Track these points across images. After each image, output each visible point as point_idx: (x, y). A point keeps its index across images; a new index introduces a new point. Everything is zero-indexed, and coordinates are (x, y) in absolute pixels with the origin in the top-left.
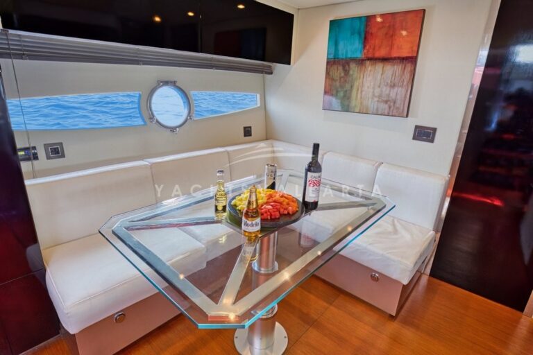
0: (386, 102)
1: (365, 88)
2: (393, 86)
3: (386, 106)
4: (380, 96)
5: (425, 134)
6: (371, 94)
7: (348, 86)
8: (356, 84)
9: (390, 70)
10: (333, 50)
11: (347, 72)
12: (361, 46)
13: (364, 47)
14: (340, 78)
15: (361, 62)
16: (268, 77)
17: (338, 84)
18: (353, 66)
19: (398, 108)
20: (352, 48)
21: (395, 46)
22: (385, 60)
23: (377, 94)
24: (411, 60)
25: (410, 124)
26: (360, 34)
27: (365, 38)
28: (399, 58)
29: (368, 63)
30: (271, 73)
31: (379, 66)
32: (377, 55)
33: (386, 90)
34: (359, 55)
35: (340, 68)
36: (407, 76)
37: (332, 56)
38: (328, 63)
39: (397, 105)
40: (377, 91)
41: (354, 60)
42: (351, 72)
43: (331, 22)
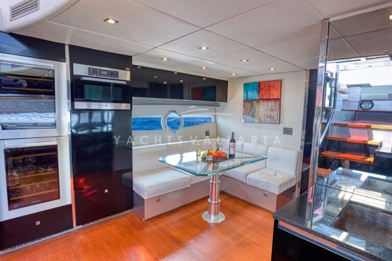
0: (270, 118)
1: (261, 112)
2: (272, 111)
3: (270, 120)
4: (267, 115)
5: (288, 131)
6: (263, 115)
7: (253, 111)
8: (257, 110)
9: (270, 104)
10: (246, 96)
11: (252, 105)
12: (257, 94)
13: (259, 94)
14: (250, 108)
15: (258, 101)
16: (217, 108)
17: (249, 110)
18: (255, 102)
19: (275, 120)
20: (253, 95)
21: (271, 94)
22: (267, 100)
23: (269, 114)
24: (278, 100)
25: (282, 126)
26: (256, 89)
27: (259, 91)
28: (273, 99)
29: (261, 101)
30: (219, 106)
31: (266, 102)
32: (264, 98)
33: (269, 112)
34: (257, 98)
35: (249, 103)
36: (277, 106)
37: (245, 98)
38: (244, 101)
39: (275, 119)
40: (266, 114)
41: (255, 100)
42: (254, 105)
43: (245, 84)
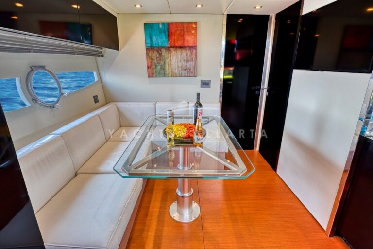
0: (186, 70)
1: (173, 63)
2: (188, 61)
3: (186, 72)
4: (182, 67)
5: (205, 84)
6: (177, 67)
7: (162, 63)
8: (167, 61)
9: (185, 53)
10: (149, 41)
11: (160, 55)
12: (167, 40)
13: (169, 40)
14: (157, 58)
15: (168, 49)
16: (100, 59)
17: (156, 61)
18: (163, 50)
19: (192, 73)
20: (161, 40)
21: (186, 41)
22: (181, 47)
23: (180, 66)
24: (194, 47)
25: (198, 79)
26: (165, 32)
27: (168, 35)
28: (188, 46)
29: (172, 49)
30: (103, 56)
31: (179, 51)
32: (176, 45)
33: (184, 64)
34: (166, 44)
35: (156, 52)
36: (194, 55)
37: (149, 45)
38: (147, 49)
39: (192, 71)
40: (180, 65)
41: (164, 47)
42: (163, 54)
43: (145, 24)
